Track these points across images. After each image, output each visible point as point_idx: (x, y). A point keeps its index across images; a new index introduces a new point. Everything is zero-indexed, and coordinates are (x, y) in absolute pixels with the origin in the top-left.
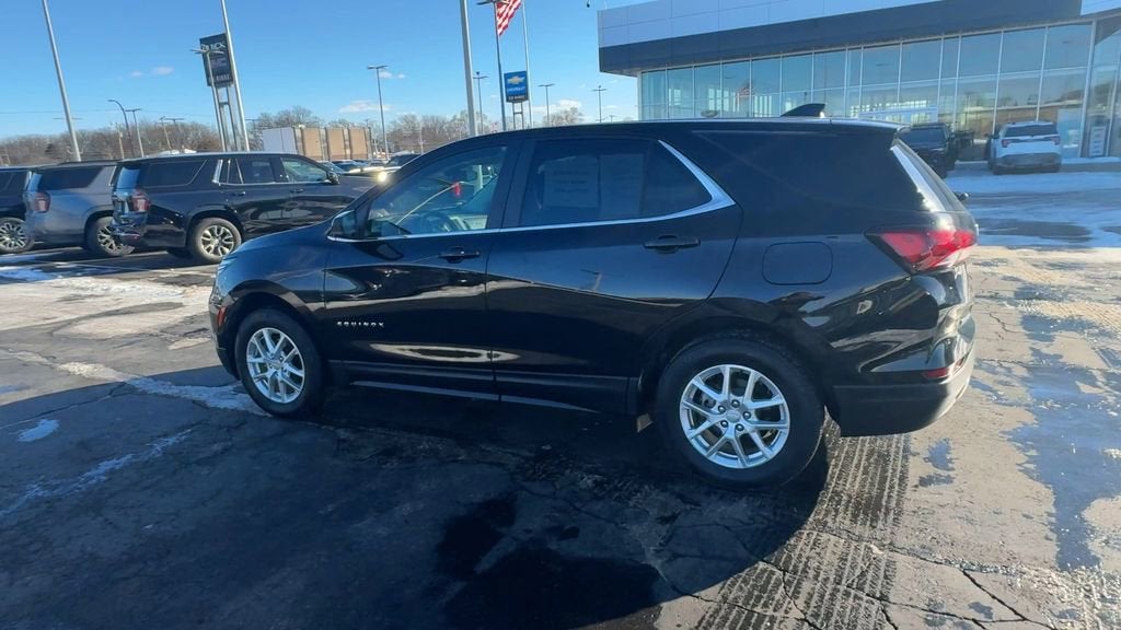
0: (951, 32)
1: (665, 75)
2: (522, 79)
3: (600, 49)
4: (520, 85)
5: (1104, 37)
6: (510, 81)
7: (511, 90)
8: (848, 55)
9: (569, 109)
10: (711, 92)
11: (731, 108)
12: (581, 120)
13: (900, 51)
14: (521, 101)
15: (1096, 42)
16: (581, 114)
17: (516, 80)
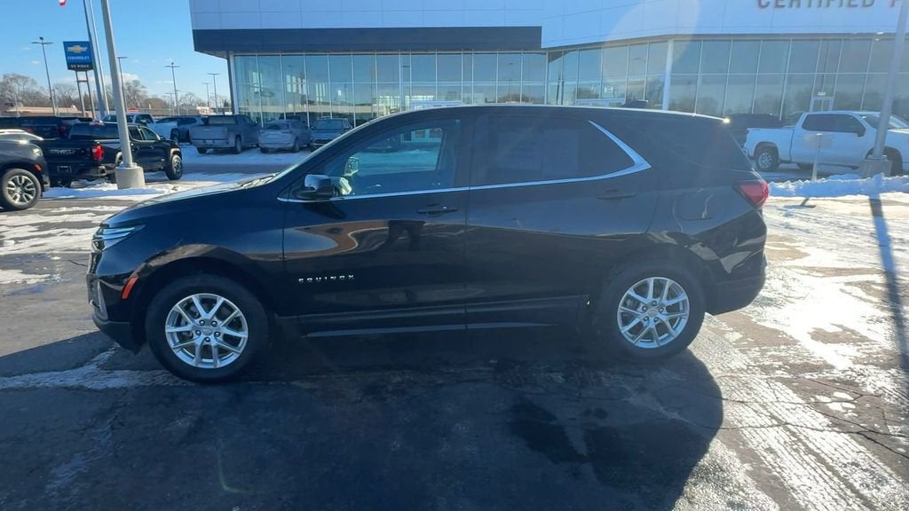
0: (468, 50)
1: (255, 60)
2: (85, 49)
3: (194, 31)
4: (83, 54)
5: (553, 60)
6: (70, 49)
7: (73, 58)
8: (400, 59)
9: (130, 82)
10: (288, 77)
11: (298, 90)
12: (145, 92)
13: (436, 59)
14: (85, 70)
15: (549, 61)
16: (143, 87)
17: (78, 49)
